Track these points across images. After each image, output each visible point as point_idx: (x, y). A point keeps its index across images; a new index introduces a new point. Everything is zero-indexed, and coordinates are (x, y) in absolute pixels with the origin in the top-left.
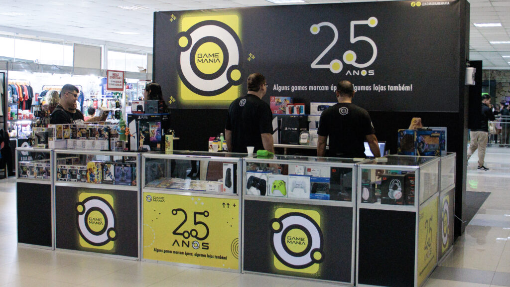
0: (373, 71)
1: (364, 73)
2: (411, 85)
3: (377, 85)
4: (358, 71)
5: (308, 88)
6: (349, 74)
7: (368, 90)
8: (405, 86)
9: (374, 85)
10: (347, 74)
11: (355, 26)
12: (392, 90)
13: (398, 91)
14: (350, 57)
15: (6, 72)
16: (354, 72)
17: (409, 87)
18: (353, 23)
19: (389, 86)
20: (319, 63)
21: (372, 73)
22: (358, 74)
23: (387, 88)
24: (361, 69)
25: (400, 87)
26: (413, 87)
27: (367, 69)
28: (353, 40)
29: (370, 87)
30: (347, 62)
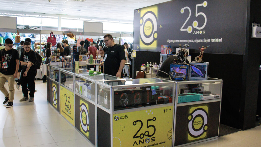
0: (205, 31)
1: (201, 32)
2: (221, 38)
3: (206, 39)
4: (199, 31)
5: (179, 41)
6: (195, 33)
7: (202, 41)
8: (218, 39)
9: (205, 39)
10: (194, 34)
11: (198, 7)
12: (212, 41)
13: (215, 42)
14: (195, 24)
15: (120, 37)
16: (197, 32)
17: (220, 39)
18: (197, 6)
19: (211, 39)
20: (184, 28)
21: (204, 32)
22: (198, 33)
23: (210, 40)
24: (199, 30)
25: (216, 39)
26: (222, 40)
27: (202, 30)
28: (197, 15)
29: (203, 40)
30: (194, 27)
